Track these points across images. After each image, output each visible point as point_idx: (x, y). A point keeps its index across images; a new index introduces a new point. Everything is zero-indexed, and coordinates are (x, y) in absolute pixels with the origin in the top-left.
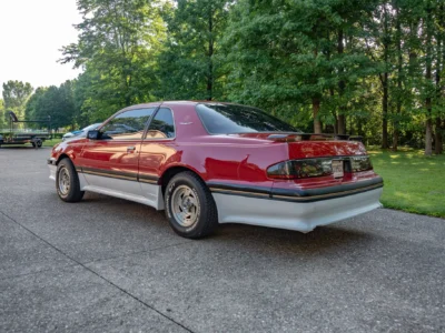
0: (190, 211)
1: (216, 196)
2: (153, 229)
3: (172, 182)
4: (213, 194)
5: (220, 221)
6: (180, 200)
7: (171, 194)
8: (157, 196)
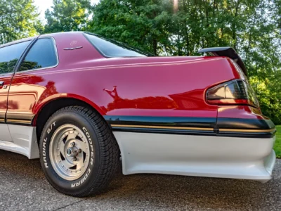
0: (76, 159)
1: (119, 136)
2: (23, 183)
3: (52, 121)
4: (115, 134)
5: (125, 173)
6: (62, 144)
7: (49, 136)
8: (30, 141)
